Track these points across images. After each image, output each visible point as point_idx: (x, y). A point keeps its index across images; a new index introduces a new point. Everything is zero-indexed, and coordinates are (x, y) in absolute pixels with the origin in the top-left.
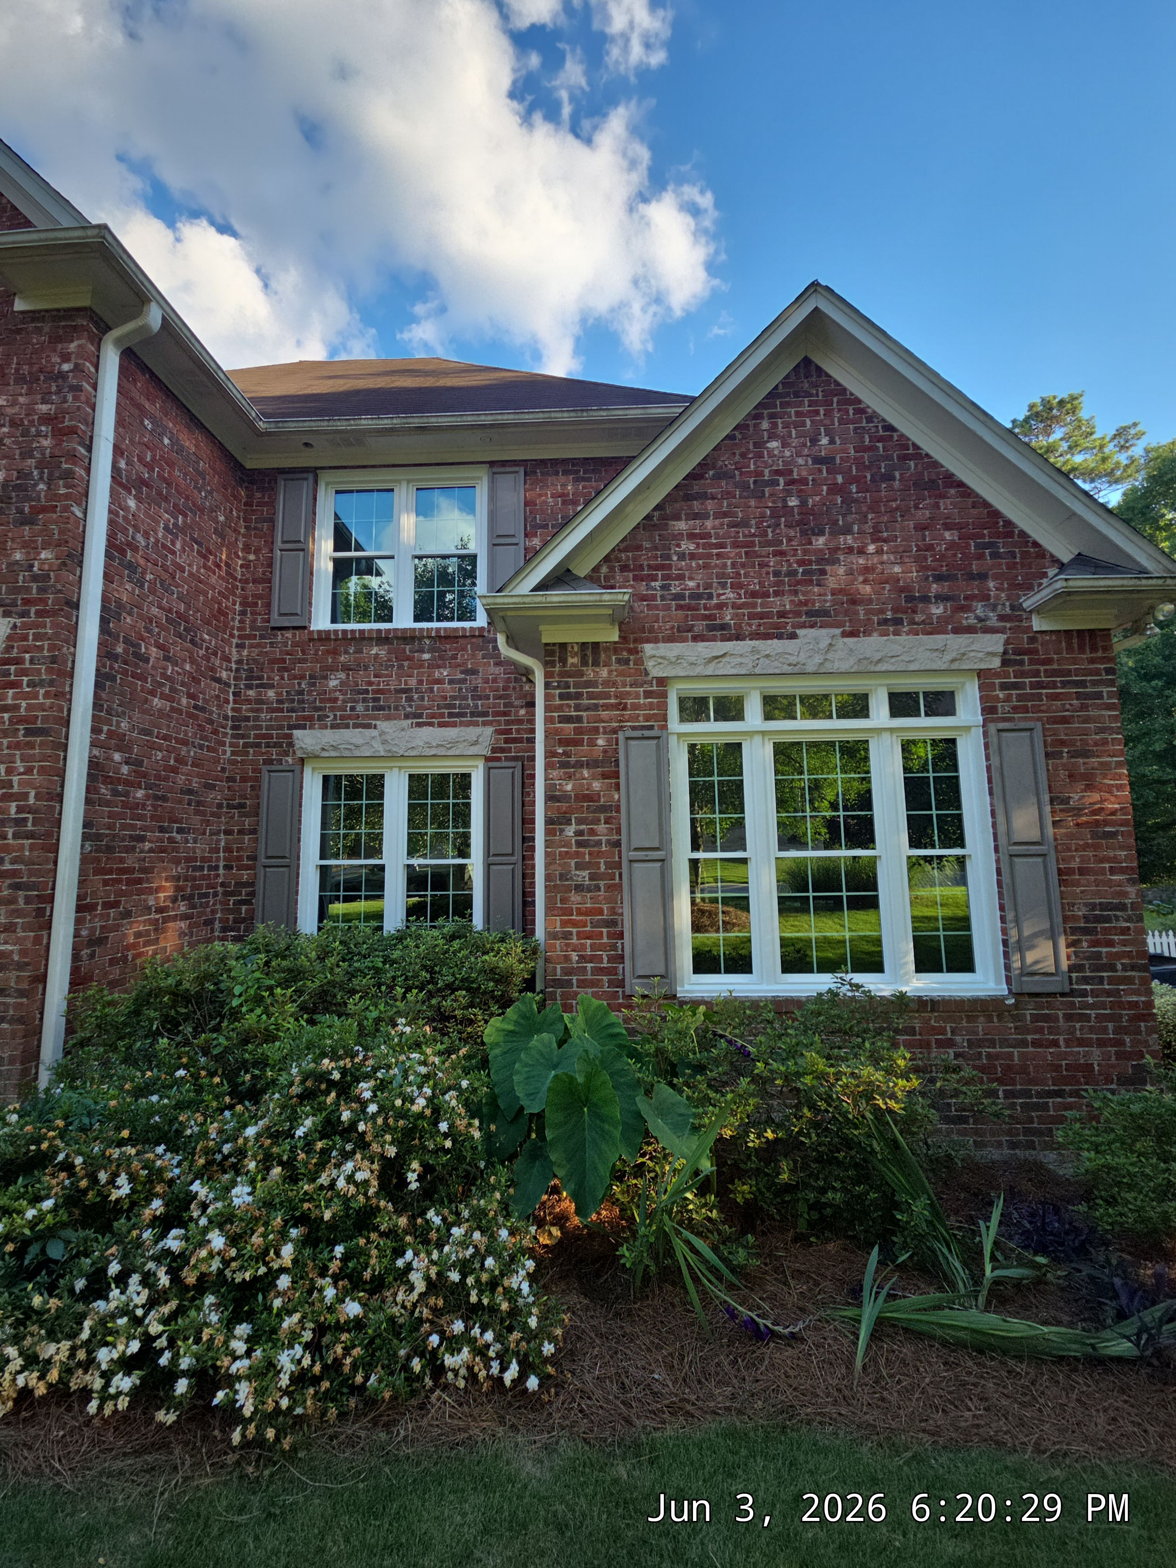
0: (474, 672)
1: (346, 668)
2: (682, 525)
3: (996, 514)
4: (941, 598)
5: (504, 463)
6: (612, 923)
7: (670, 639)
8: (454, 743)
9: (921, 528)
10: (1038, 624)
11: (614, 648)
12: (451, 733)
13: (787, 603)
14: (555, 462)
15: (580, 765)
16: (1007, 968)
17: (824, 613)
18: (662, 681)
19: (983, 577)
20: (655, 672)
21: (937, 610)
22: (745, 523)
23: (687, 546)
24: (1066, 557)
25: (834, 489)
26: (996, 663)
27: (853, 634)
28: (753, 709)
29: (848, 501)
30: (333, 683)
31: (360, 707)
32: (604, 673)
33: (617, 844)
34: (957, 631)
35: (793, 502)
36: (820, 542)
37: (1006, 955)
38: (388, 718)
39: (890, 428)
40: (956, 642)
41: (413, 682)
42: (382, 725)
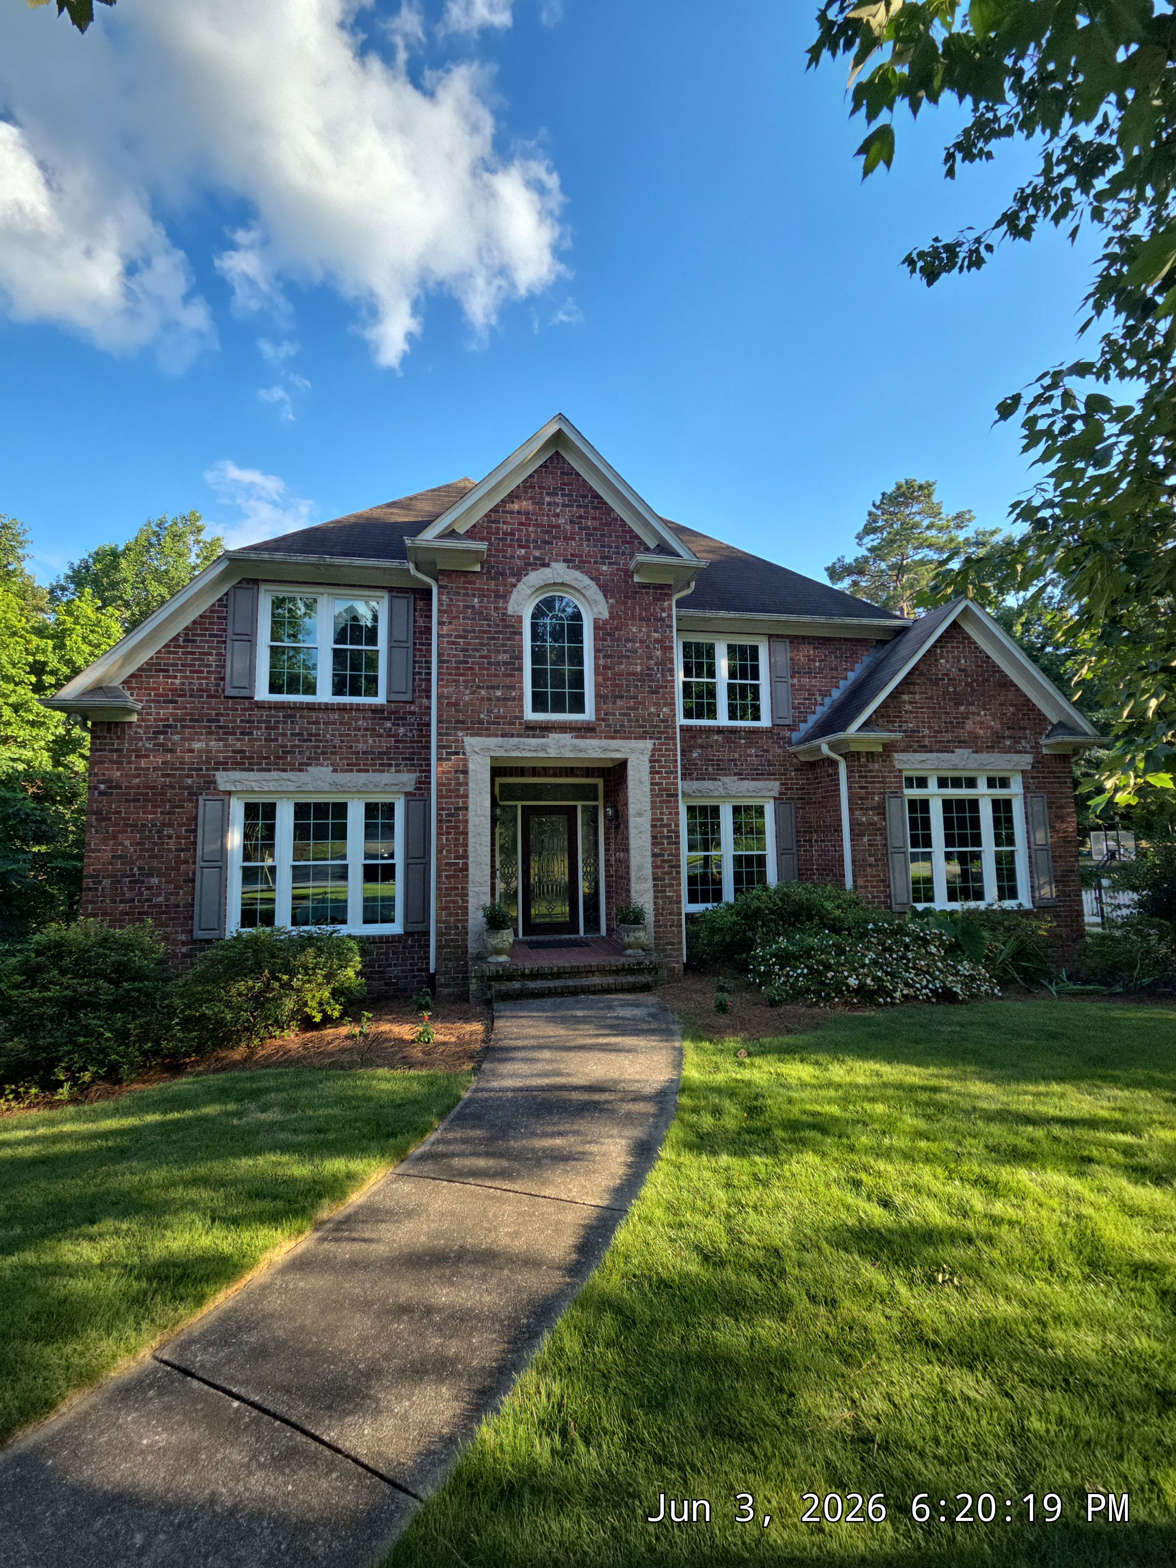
0: (767, 751)
1: (701, 747)
2: (905, 697)
3: (1029, 700)
4: (1010, 737)
5: (778, 636)
6: (884, 881)
7: (903, 751)
8: (761, 790)
9: (1001, 705)
10: (1045, 751)
11: (880, 755)
12: (759, 784)
13: (949, 736)
14: (804, 637)
15: (867, 809)
16: (1033, 897)
17: (965, 742)
18: (901, 771)
19: (1024, 729)
20: (898, 767)
21: (1008, 743)
22: (931, 698)
23: (908, 707)
24: (1055, 722)
25: (968, 684)
26: (1029, 767)
27: (976, 752)
28: (933, 783)
29: (973, 689)
30: (695, 755)
31: (710, 769)
32: (876, 766)
33: (885, 845)
34: (1017, 752)
35: (951, 689)
36: (962, 709)
37: (1033, 892)
38: (725, 775)
39: (988, 657)
40: (1016, 757)
41: (737, 756)
42: (723, 778)
